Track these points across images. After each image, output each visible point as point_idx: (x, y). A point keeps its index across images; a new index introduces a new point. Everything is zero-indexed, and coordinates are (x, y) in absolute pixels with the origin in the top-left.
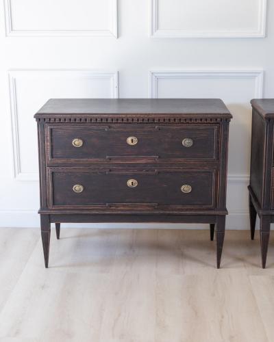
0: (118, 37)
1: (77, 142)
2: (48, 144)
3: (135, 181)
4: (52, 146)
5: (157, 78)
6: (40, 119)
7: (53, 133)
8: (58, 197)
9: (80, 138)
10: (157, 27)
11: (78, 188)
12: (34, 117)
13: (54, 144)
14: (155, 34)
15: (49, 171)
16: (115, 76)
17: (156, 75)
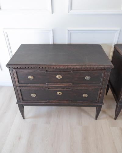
0: (52, 13)
1: (31, 77)
2: (16, 78)
3: (60, 93)
4: (18, 79)
5: (70, 33)
6: (9, 67)
7: (18, 73)
8: (24, 98)
9: (32, 75)
10: (71, 9)
11: (33, 95)
12: (6, 66)
13: (19, 78)
14: (70, 12)
15: (18, 89)
16: (52, 32)
17: (70, 31)
